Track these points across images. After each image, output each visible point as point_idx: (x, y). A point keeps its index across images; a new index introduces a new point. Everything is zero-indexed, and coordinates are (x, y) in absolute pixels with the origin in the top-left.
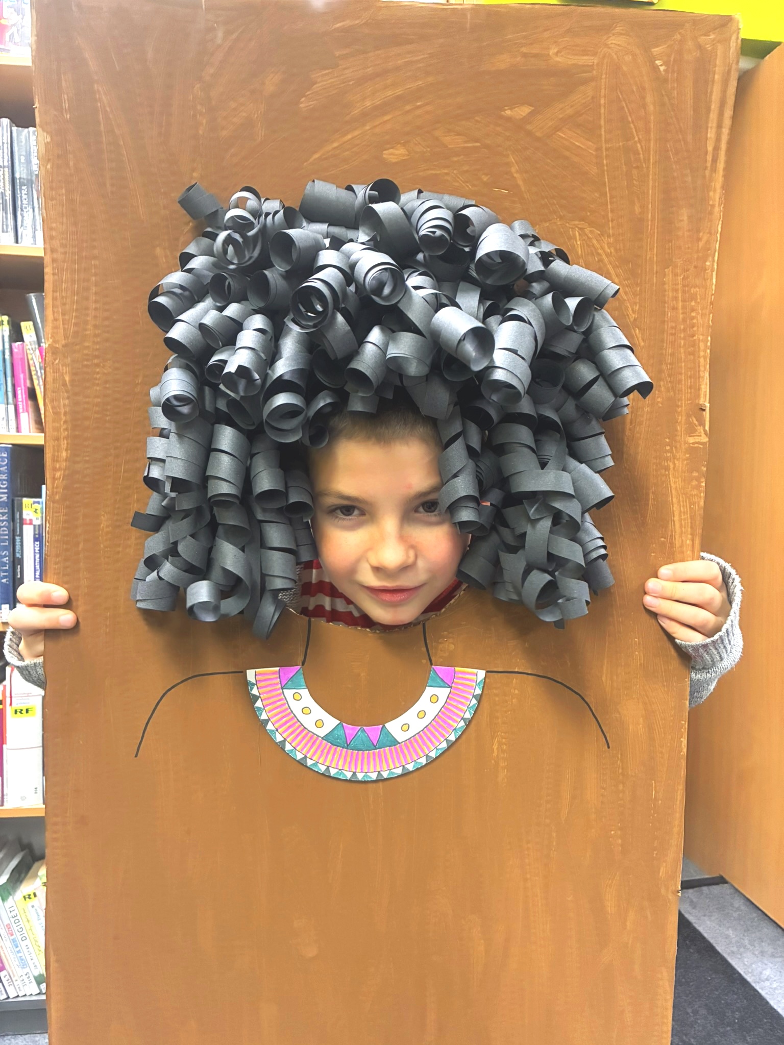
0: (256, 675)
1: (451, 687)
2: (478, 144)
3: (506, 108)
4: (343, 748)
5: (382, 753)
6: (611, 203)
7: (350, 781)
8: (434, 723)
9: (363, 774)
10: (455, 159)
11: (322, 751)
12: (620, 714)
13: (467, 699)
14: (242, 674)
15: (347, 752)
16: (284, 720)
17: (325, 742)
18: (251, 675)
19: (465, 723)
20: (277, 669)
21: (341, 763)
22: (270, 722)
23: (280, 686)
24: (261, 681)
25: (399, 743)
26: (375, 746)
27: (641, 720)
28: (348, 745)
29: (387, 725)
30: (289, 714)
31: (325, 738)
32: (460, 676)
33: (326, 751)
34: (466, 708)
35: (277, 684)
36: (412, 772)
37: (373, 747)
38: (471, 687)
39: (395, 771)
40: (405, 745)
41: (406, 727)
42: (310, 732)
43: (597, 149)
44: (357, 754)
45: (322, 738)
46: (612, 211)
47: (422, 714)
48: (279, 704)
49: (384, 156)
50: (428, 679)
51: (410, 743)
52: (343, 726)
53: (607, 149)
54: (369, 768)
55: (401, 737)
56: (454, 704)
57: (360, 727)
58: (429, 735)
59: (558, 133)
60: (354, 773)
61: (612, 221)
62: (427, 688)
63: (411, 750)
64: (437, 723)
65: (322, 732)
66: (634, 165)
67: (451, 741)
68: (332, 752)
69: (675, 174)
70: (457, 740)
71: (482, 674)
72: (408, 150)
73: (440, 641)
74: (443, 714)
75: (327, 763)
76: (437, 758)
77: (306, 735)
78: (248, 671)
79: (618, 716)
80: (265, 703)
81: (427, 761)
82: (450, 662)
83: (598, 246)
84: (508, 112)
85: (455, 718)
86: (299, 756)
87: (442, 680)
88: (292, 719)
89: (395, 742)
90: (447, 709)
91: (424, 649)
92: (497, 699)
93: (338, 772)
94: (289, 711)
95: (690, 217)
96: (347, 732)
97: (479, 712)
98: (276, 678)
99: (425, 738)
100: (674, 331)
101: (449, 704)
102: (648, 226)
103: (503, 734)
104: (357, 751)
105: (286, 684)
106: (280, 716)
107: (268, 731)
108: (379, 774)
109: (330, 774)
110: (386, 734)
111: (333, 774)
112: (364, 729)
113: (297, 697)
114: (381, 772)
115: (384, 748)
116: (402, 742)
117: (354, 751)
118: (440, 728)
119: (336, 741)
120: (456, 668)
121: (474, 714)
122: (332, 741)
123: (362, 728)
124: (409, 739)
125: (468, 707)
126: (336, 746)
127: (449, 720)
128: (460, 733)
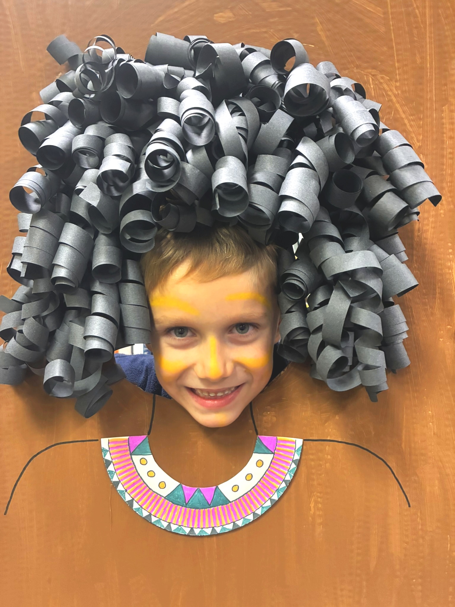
0: (109, 443)
1: (274, 454)
2: (289, 9)
4: (182, 506)
5: (216, 511)
6: (397, 55)
7: (188, 536)
8: (259, 484)
9: (199, 530)
10: (272, 20)
11: (165, 509)
12: (418, 477)
13: (287, 464)
14: (97, 442)
15: (185, 510)
16: (133, 482)
17: (167, 501)
18: (105, 442)
19: (286, 485)
20: (127, 437)
21: (180, 520)
22: (120, 483)
23: (129, 452)
24: (113, 448)
25: (230, 502)
27: (436, 482)
28: (186, 504)
29: (220, 486)
30: (136, 477)
31: (168, 497)
32: (281, 444)
33: (168, 509)
34: (287, 472)
35: (127, 451)
36: (242, 527)
37: (207, 505)
38: (291, 454)
39: (227, 526)
40: (236, 504)
41: (235, 489)
42: (154, 492)
43: (385, 13)
44: (195, 511)
45: (165, 498)
46: (398, 61)
47: (249, 477)
48: (128, 467)
49: (215, 18)
50: (255, 447)
51: (240, 502)
52: (182, 487)
53: (392, 13)
54: (204, 524)
55: (232, 496)
56: (277, 468)
58: (255, 495)
60: (192, 529)
61: (398, 69)
62: (253, 454)
63: (241, 508)
64: (263, 484)
65: (164, 493)
66: (414, 26)
67: (274, 500)
68: (173, 510)
69: (447, 33)
70: (280, 499)
71: (299, 442)
72: (234, 14)
73: (264, 414)
74: (267, 476)
75: (169, 520)
77: (151, 495)
78: (102, 440)
79: (416, 478)
80: (116, 467)
81: (254, 518)
82: (273, 432)
83: (388, 89)
85: (277, 480)
86: (145, 514)
87: (266, 447)
88: (139, 480)
89: (227, 501)
90: (270, 472)
91: (251, 421)
92: (313, 463)
93: (178, 528)
94: (137, 474)
96: (186, 492)
97: (298, 475)
98: (125, 446)
99: (252, 498)
101: (273, 468)
102: (427, 73)
103: (318, 494)
104: (194, 509)
105: (134, 450)
106: (129, 478)
107: (118, 492)
108: (213, 529)
109: (171, 530)
110: (219, 494)
111: (174, 530)
112: (200, 489)
113: (144, 462)
114: (215, 528)
115: (217, 506)
116: (232, 502)
117: (192, 509)
118: (265, 488)
119: (177, 500)
120: (278, 437)
121: (293, 477)
122: (173, 500)
123: (198, 489)
124: (238, 498)
125: (288, 471)
126: (176, 504)
127: (273, 482)
128: (282, 493)
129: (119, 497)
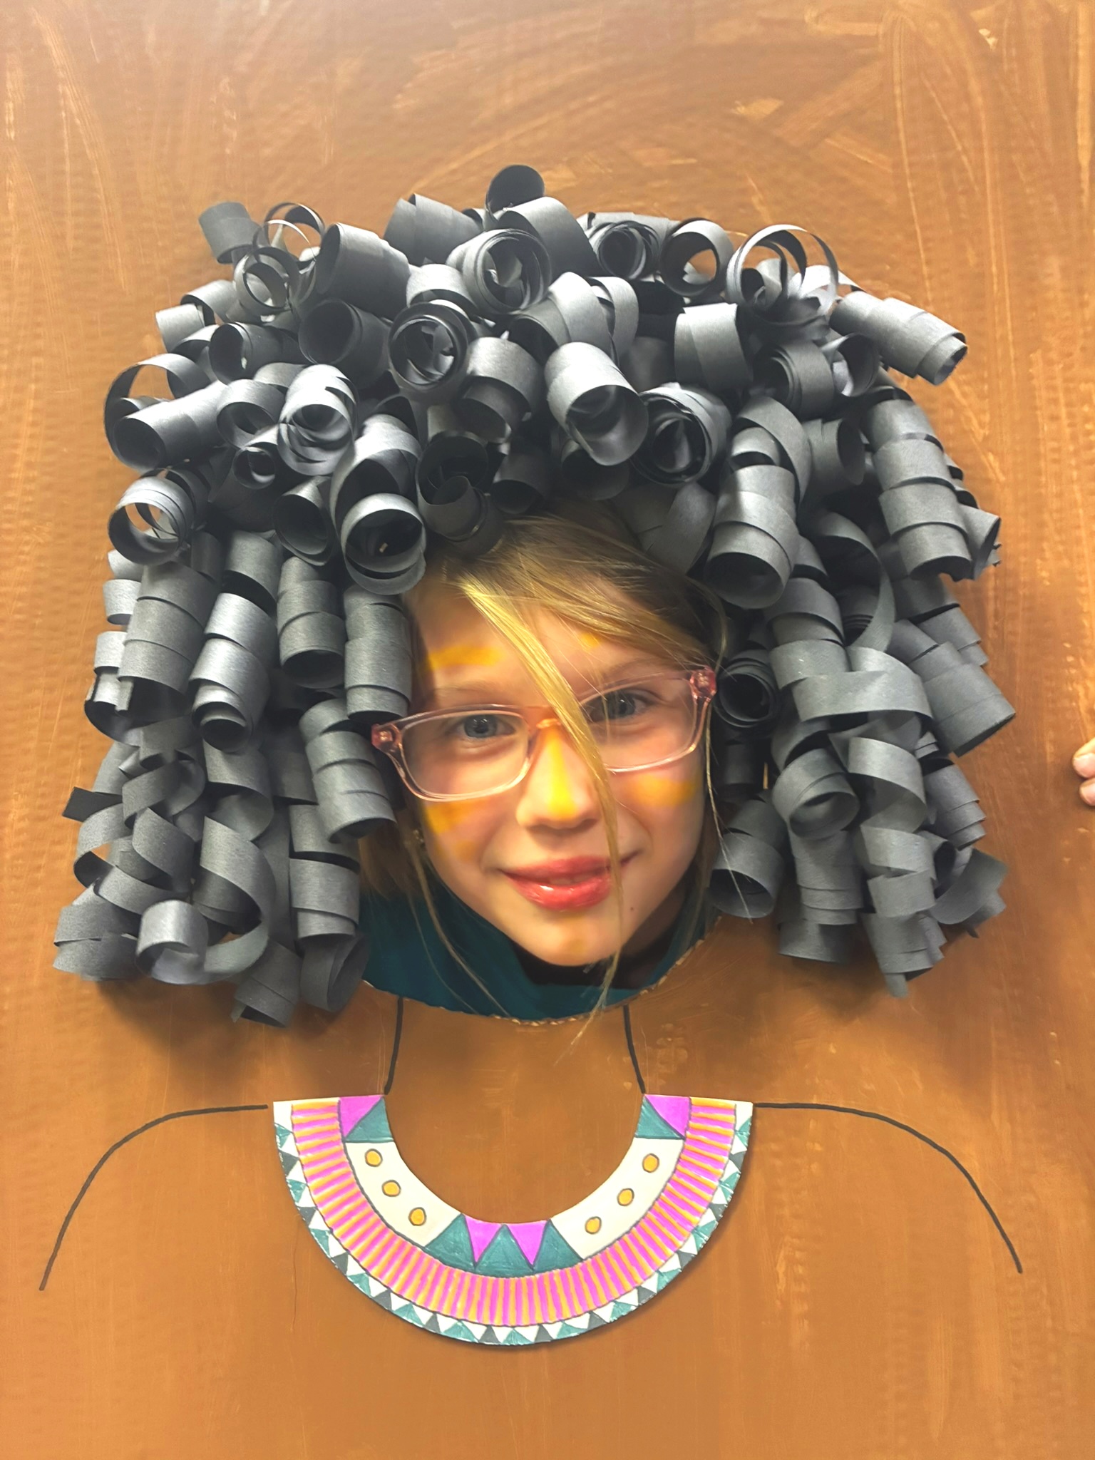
0: (292, 1113)
1: (683, 1138)
2: (693, 161)
3: (737, 102)
4: (466, 1270)
5: (547, 1283)
6: (927, 250)
7: (479, 1346)
8: (651, 1216)
9: (509, 1330)
10: (656, 184)
11: (423, 1279)
13: (717, 1163)
14: (265, 1110)
15: (473, 1281)
16: (346, 1209)
17: (428, 1257)
18: (283, 1112)
19: (716, 1217)
20: (335, 1100)
21: (461, 1305)
22: (317, 1214)
23: (339, 1136)
24: (301, 1125)
25: (581, 1260)
26: (531, 1267)
28: (476, 1264)
29: (555, 1220)
30: (356, 1196)
31: (431, 1249)
32: (702, 1114)
33: (430, 1278)
34: (716, 1184)
35: (335, 1131)
36: (611, 1323)
37: (527, 1267)
38: (726, 1138)
39: (574, 1322)
40: (594, 1263)
41: (594, 1224)
42: (399, 1234)
43: (897, 165)
44: (495, 1285)
45: (423, 1248)
46: (928, 262)
47: (625, 1199)
48: (336, 1173)
50: (637, 1123)
51: (604, 1258)
52: (465, 1222)
53: (911, 165)
54: (518, 1317)
55: (585, 1246)
57: (499, 1225)
58: (642, 1242)
59: (828, 141)
60: (489, 1328)
61: (930, 278)
62: (635, 1139)
63: (607, 1275)
64: (658, 1215)
65: (424, 1236)
66: (960, 189)
67: (688, 1254)
68: (443, 1280)
69: (1031, 202)
71: (744, 1110)
73: (658, 1042)
74: (670, 1195)
75: (432, 1307)
76: (662, 1293)
77: (391, 1242)
78: (277, 1105)
80: (309, 1171)
81: (639, 1302)
84: (741, 110)
85: (694, 1204)
86: (375, 1289)
87: (665, 1122)
88: (363, 1205)
89: (573, 1258)
90: (677, 1185)
91: (628, 1059)
92: (778, 1163)
93: (456, 1326)
94: (357, 1189)
95: (1064, 270)
96: (475, 1234)
98: (330, 1120)
99: (634, 1249)
100: (1056, 456)
101: (682, 1175)
102: (992, 285)
103: (796, 1241)
104: (494, 1278)
105: (352, 1131)
106: (338, 1200)
107: (313, 1233)
108: (542, 1331)
109: (439, 1329)
110: (554, 1240)
111: (446, 1332)
112: (508, 1228)
113: (374, 1158)
114: (545, 1326)
115: (550, 1270)
116: (586, 1259)
117: (489, 1277)
118: (663, 1225)
119: (452, 1254)
120: (692, 1098)
121: (733, 1195)
122: (443, 1254)
123: (502, 1227)
124: (601, 1251)
125: (720, 1182)
126: (450, 1266)
127: (683, 1208)
128: (707, 1238)
129: (313, 1246)
